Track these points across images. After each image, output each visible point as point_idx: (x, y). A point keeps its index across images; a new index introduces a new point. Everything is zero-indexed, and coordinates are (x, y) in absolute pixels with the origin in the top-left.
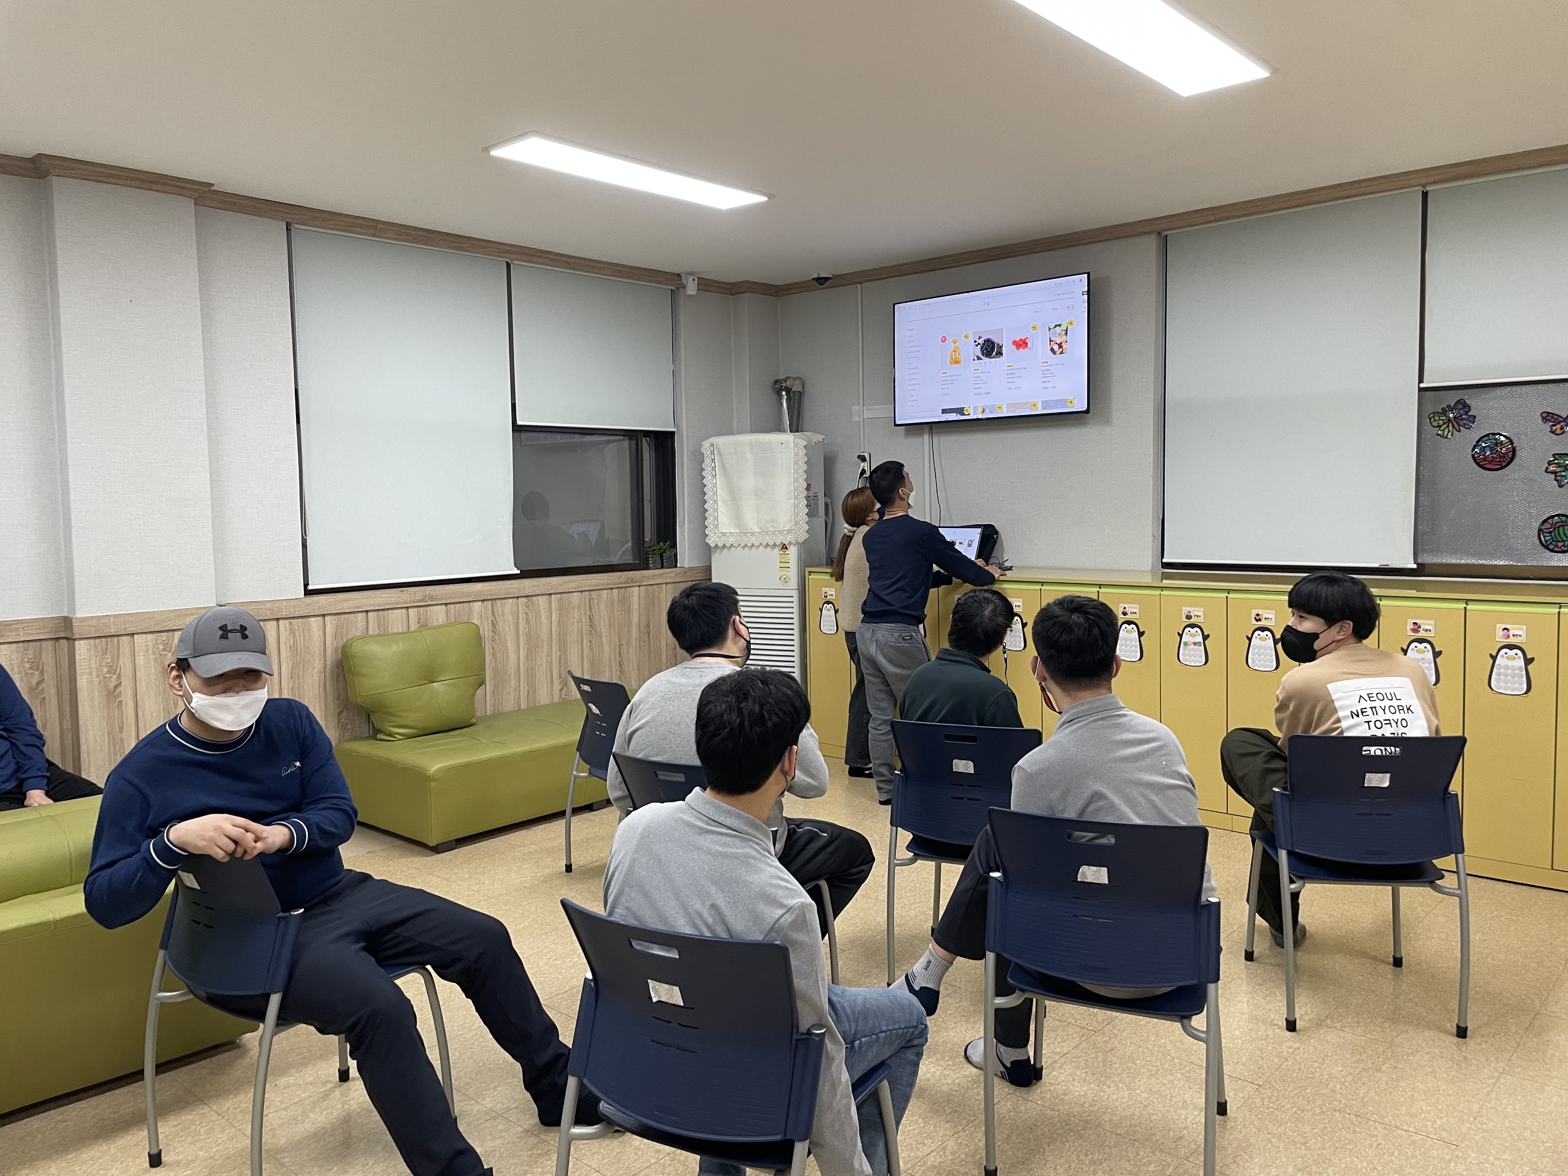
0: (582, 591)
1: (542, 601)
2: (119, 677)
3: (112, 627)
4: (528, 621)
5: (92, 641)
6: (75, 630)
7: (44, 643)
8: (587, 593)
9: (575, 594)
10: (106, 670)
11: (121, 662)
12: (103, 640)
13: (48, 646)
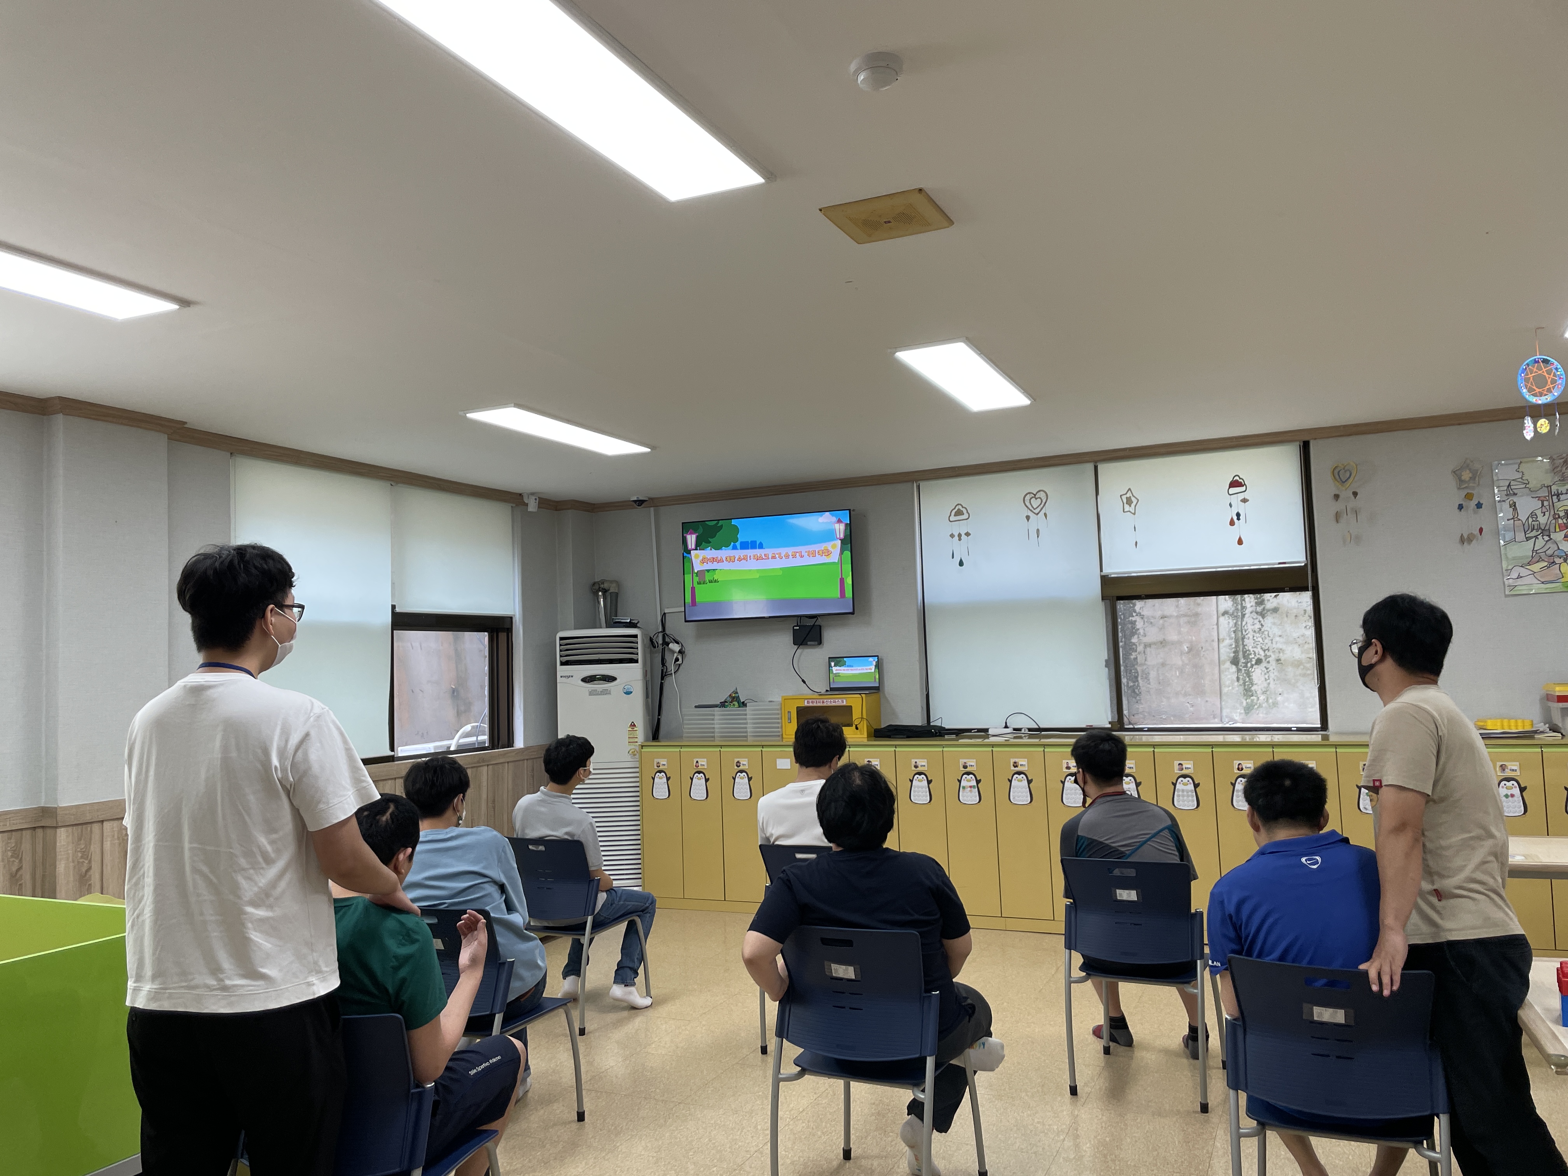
2: (90, 862)
3: (88, 815)
5: (70, 829)
6: (59, 818)
7: (24, 832)
10: (80, 855)
11: (92, 847)
12: (80, 827)
13: (27, 834)
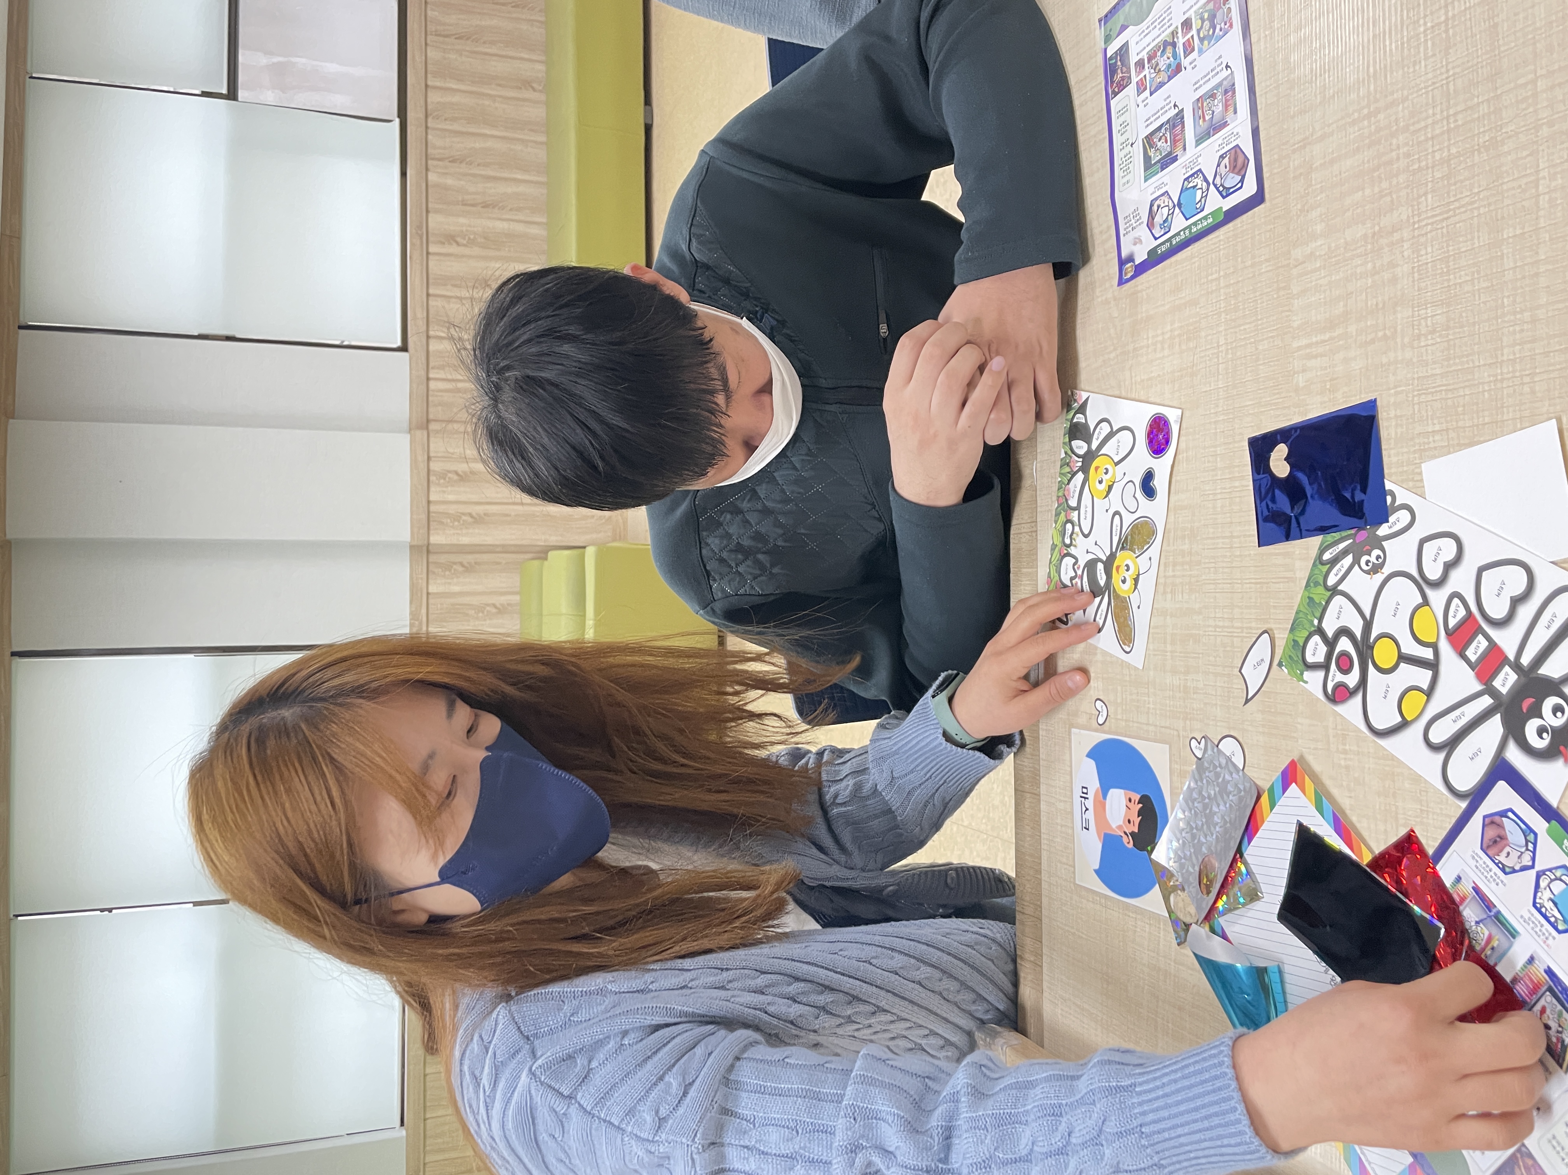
0: (426, 44)
1: (434, 98)
2: (464, 514)
3: (421, 517)
4: (454, 119)
5: (431, 532)
6: (420, 543)
7: (430, 560)
8: (429, 38)
9: (429, 54)
10: (456, 523)
11: (451, 512)
12: (431, 523)
13: (432, 558)
